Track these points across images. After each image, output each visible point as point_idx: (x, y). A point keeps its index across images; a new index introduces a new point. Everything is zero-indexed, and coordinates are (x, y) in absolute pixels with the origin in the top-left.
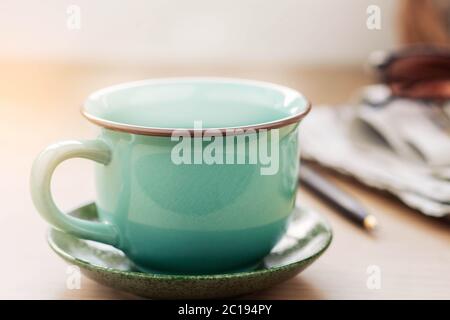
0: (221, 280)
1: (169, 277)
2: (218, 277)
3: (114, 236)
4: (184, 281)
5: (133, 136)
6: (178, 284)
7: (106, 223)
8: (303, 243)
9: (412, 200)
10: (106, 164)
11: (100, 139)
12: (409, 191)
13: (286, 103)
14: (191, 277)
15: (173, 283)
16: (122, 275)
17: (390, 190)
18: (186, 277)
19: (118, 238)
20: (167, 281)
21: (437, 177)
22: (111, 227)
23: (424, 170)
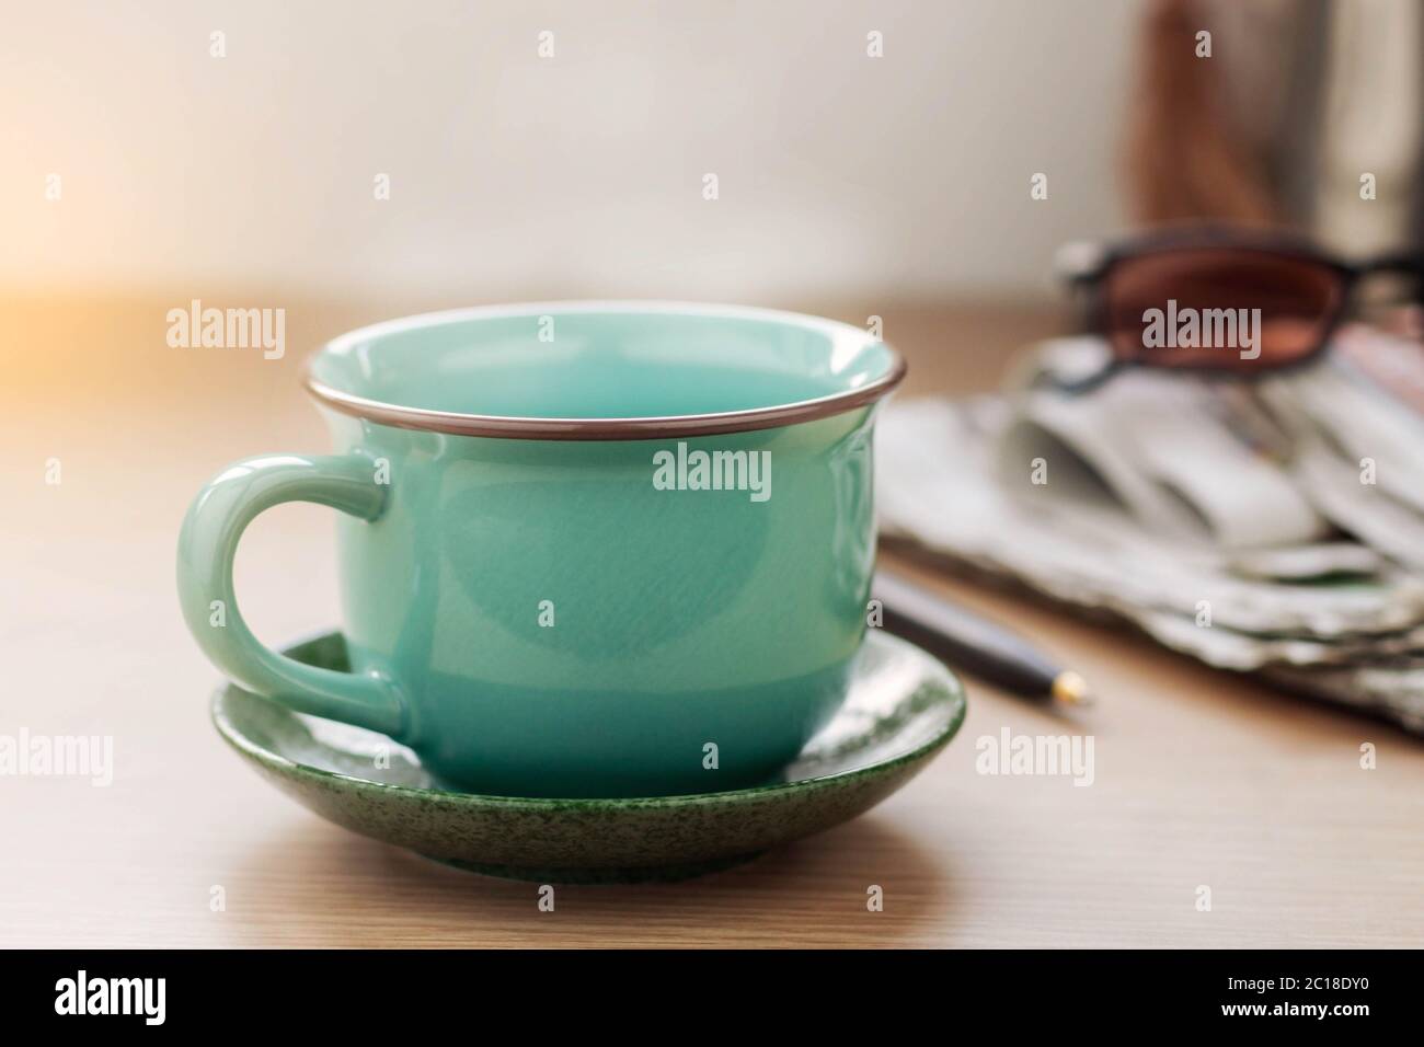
0: (683, 809)
1: (547, 804)
2: (674, 802)
3: (396, 708)
4: (588, 814)
5: (442, 439)
6: (568, 819)
7: (375, 675)
8: (888, 726)
9: (1172, 631)
10: (373, 520)
11: (358, 451)
12: (1166, 609)
13: (839, 362)
14: (605, 803)
15: (557, 819)
16: (425, 802)
17: (1116, 606)
18: (591, 803)
19: (405, 717)
20: (543, 814)
21: (1239, 573)
22: (388, 685)
23: (1206, 559)
